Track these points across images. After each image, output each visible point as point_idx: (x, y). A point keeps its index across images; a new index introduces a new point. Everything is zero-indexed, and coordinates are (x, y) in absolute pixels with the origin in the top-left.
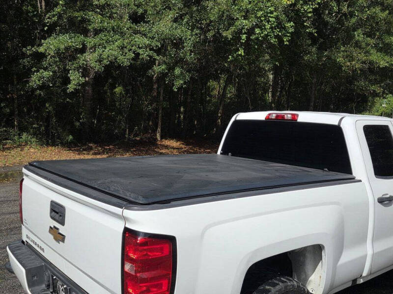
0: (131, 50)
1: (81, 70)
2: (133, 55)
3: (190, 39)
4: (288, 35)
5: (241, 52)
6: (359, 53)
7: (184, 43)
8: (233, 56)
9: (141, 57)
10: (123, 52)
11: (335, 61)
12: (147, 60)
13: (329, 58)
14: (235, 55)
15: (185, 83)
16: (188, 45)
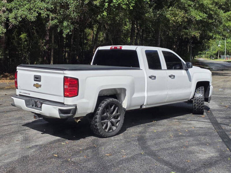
0: (35, 11)
1: (3, 24)
2: (37, 14)
3: (73, 3)
4: (133, 2)
5: (105, 13)
6: (180, 12)
7: (69, 5)
8: (101, 16)
9: (42, 15)
10: (30, 12)
11: (166, 16)
12: (46, 17)
13: (161, 15)
14: (102, 15)
15: (70, 31)
16: (72, 7)
